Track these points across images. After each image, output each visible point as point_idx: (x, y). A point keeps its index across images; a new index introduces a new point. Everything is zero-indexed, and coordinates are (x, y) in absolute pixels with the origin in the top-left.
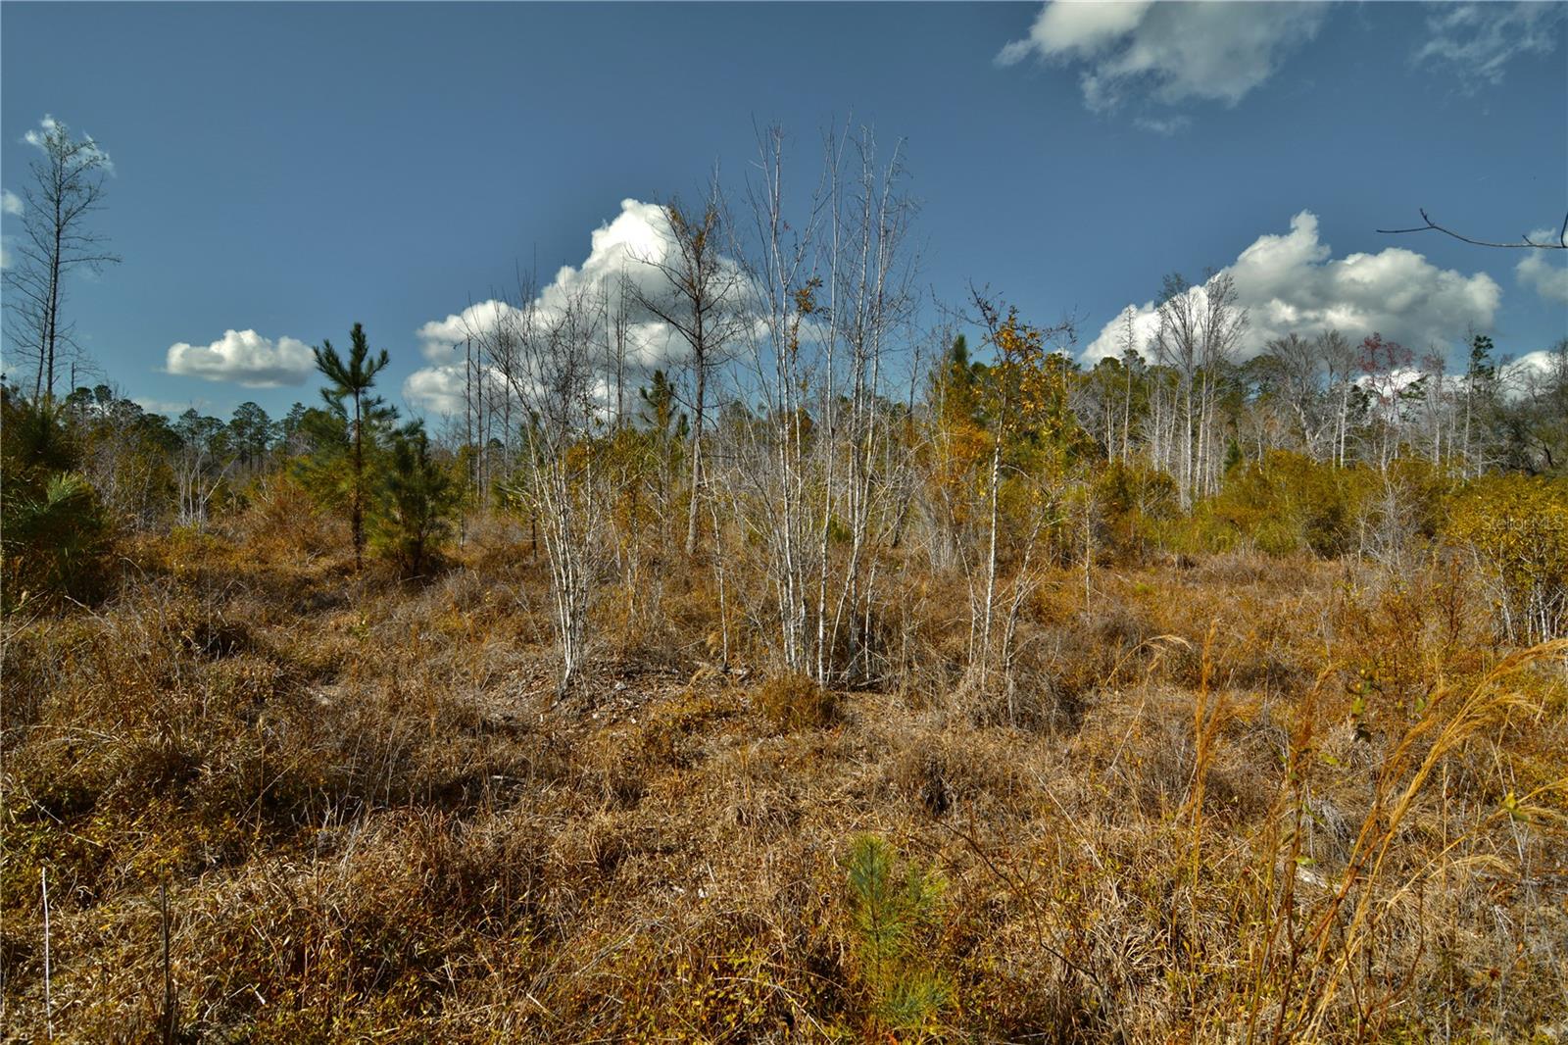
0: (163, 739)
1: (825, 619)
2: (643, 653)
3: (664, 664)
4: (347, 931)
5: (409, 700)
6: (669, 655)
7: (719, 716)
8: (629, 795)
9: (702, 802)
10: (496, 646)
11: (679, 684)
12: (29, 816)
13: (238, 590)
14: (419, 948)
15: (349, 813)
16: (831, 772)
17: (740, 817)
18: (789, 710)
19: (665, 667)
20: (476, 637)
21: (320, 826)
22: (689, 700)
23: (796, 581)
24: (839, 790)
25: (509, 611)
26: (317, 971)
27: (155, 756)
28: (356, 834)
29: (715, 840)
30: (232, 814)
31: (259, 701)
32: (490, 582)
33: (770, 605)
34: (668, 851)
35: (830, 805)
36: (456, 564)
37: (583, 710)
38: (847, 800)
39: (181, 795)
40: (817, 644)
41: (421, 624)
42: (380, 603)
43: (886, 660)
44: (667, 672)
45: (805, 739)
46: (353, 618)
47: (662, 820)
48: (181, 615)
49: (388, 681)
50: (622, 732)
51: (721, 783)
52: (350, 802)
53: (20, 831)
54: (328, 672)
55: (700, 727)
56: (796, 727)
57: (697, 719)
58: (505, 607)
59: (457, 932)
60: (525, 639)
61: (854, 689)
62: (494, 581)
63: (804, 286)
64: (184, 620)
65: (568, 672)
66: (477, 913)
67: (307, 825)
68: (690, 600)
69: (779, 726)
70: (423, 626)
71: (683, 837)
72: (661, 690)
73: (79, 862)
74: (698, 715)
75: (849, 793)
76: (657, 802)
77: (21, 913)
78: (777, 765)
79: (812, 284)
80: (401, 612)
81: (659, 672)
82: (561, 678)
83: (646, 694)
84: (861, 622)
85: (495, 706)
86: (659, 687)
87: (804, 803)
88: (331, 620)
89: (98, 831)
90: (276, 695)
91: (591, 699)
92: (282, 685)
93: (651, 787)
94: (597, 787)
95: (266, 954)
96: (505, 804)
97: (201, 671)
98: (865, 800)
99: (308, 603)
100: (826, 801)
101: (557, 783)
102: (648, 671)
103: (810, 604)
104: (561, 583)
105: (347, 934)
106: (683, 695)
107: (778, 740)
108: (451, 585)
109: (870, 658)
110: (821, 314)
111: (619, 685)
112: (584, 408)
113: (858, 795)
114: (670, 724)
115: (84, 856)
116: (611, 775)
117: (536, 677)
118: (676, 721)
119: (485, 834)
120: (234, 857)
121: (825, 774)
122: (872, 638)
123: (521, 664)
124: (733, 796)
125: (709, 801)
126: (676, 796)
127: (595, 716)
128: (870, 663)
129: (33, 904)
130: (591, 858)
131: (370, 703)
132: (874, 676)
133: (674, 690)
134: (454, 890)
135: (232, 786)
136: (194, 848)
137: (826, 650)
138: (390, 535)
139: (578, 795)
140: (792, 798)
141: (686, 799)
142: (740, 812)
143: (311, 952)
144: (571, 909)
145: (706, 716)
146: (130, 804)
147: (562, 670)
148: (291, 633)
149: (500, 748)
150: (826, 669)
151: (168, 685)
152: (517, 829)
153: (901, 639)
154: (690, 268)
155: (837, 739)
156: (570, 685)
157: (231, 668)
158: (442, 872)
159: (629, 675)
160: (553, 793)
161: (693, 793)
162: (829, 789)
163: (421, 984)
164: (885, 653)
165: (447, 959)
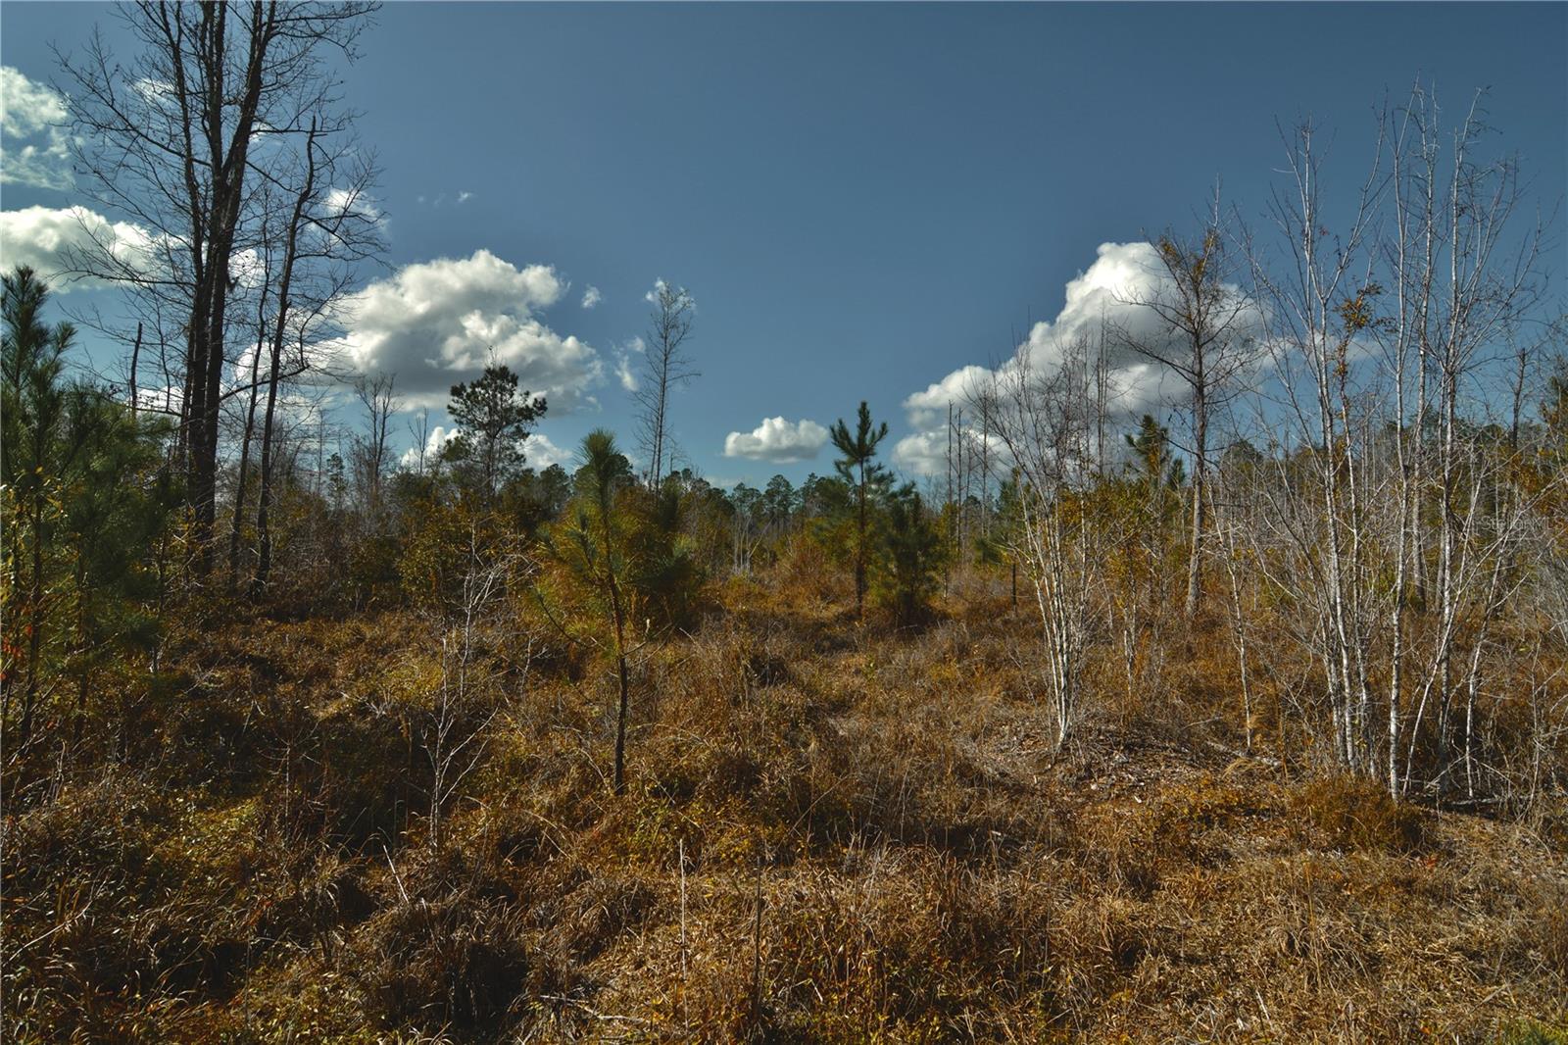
0: (737, 748)
1: (1398, 710)
2: (1142, 724)
3: (1170, 740)
4: (881, 953)
5: (912, 742)
6: (1177, 731)
7: (1249, 813)
8: (1143, 885)
9: (1235, 913)
10: (988, 699)
11: (1191, 765)
12: (656, 793)
13: (776, 630)
14: (941, 990)
15: (870, 840)
16: (1427, 917)
17: (1290, 944)
18: (1350, 822)
19: (1173, 744)
20: (966, 688)
21: (848, 847)
22: (1206, 786)
23: (1352, 659)
24: (1441, 941)
25: (997, 665)
26: (855, 983)
27: (730, 761)
28: (877, 861)
29: (1256, 963)
30: (784, 820)
31: (795, 725)
32: (977, 635)
33: (1316, 686)
34: (1192, 960)
35: (1427, 959)
36: (945, 616)
37: (1079, 779)
38: (1455, 959)
39: (747, 796)
40: (1388, 742)
41: (917, 670)
42: (880, 647)
43: (1506, 774)
44: (1175, 751)
45: (1380, 864)
46: (860, 660)
47: (1183, 922)
48: (742, 647)
49: (893, 722)
50: (1125, 811)
51: (1260, 895)
52: (872, 830)
53: (651, 803)
54: (842, 706)
55: (1224, 821)
56: (1362, 844)
57: (1219, 811)
58: (993, 662)
59: (972, 985)
60: (1014, 695)
61: (1447, 808)
62: (982, 635)
63: (1354, 297)
64: (744, 651)
65: (1062, 735)
66: (989, 970)
67: (837, 843)
68: (1195, 670)
69: (1334, 839)
70: (919, 673)
71: (1213, 947)
72: (1170, 770)
73: (684, 836)
74: (1221, 806)
75: (1457, 949)
76: (1175, 899)
77: (650, 867)
78: (1338, 889)
79: (1367, 292)
80: (900, 656)
81: (1166, 748)
82: (1055, 741)
83: (1153, 772)
84: (1458, 719)
85: (990, 759)
86: (1167, 767)
87: (1382, 947)
88: (843, 660)
89: (695, 813)
90: (807, 722)
91: (1088, 767)
92: (811, 713)
93: (1167, 880)
94: (1102, 866)
95: (816, 954)
96: (1009, 863)
97: (757, 693)
98: (1485, 965)
99: (826, 644)
100: (1419, 951)
101: (1059, 853)
102: (1152, 746)
103: (1375, 687)
104: (1054, 643)
105: (880, 955)
106: (1198, 779)
107: (1334, 856)
108: (942, 637)
109: (1474, 768)
110: (1381, 328)
111: (1118, 757)
112: (1078, 462)
113: (1474, 956)
114: (1186, 811)
115: (687, 832)
116: (1119, 856)
117: (1027, 736)
118: (1192, 810)
119: (992, 890)
120: (785, 860)
121: (1415, 916)
122: (1476, 742)
123: (1012, 720)
124: (1278, 915)
125: (1245, 913)
126: (1199, 897)
127: (1093, 787)
128: (1474, 777)
129: (657, 862)
130: (1104, 945)
131: (877, 739)
132: (1479, 794)
133: (1185, 771)
134: (967, 940)
135: (783, 795)
136: (757, 843)
137: (1402, 749)
138: (889, 587)
139: (1082, 870)
140: (1365, 936)
141: (1213, 904)
142: (1290, 936)
143: (851, 965)
144: (1084, 996)
145: (1230, 809)
146: (717, 796)
147: (1056, 731)
148: (814, 669)
149: (997, 804)
150: (1400, 774)
151: (736, 703)
152: (1023, 893)
153: (1531, 749)
154: (1187, 301)
155: (1429, 872)
156: (1064, 749)
157: (778, 693)
158: (956, 920)
159: (1129, 748)
160: (1055, 863)
161: (1222, 898)
162: (1424, 939)
163: (944, 1026)
164: (1500, 765)
165: (966, 1010)
